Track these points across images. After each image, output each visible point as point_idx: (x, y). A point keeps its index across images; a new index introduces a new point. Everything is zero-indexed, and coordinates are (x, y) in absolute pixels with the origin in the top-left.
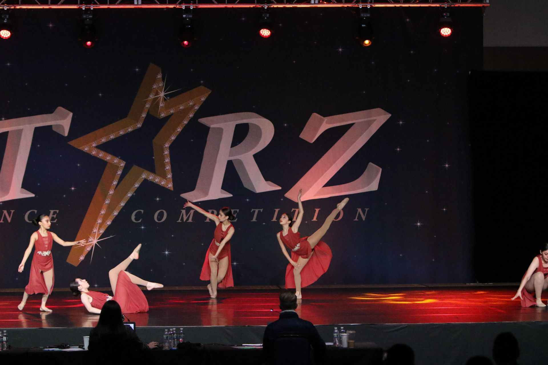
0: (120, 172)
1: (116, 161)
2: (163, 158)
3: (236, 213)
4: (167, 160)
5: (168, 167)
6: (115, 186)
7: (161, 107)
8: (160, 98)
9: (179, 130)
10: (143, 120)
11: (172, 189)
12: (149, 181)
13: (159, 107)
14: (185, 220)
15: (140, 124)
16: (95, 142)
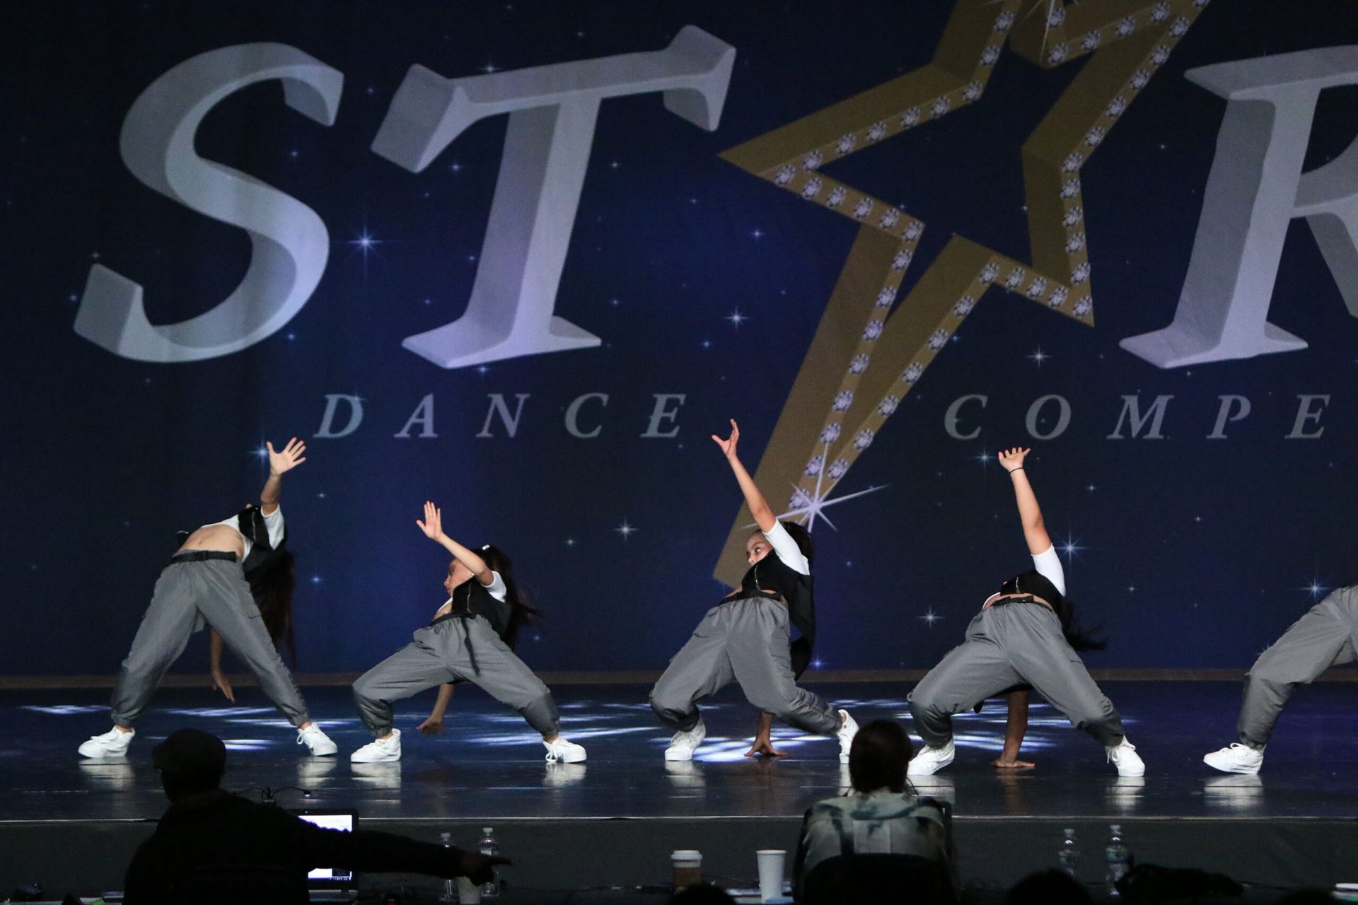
0: (903, 261)
1: (890, 218)
2: (1058, 210)
3: (1320, 410)
4: (1074, 218)
5: (1077, 244)
6: (888, 309)
7: (1051, 26)
9: (1117, 109)
10: (988, 71)
11: (1090, 321)
12: (1008, 291)
13: (1044, 30)
14: (1135, 432)
15: (978, 86)
16: (814, 153)
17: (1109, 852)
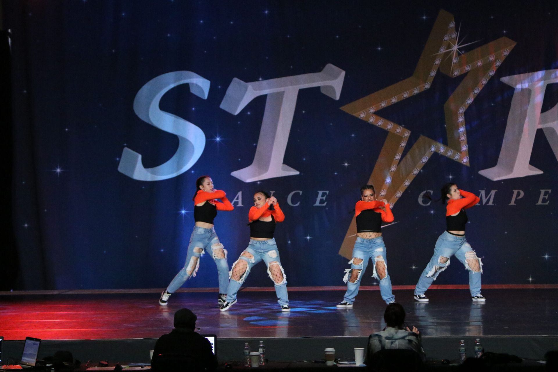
0: (403, 144)
1: (399, 130)
2: (457, 126)
3: (548, 195)
4: (462, 129)
5: (463, 138)
6: (399, 160)
7: (454, 63)
8: (453, 53)
9: (477, 91)
10: (432, 79)
12: (440, 155)
13: (452, 64)
14: (484, 203)
15: (429, 84)
16: (373, 107)
17: (476, 348)
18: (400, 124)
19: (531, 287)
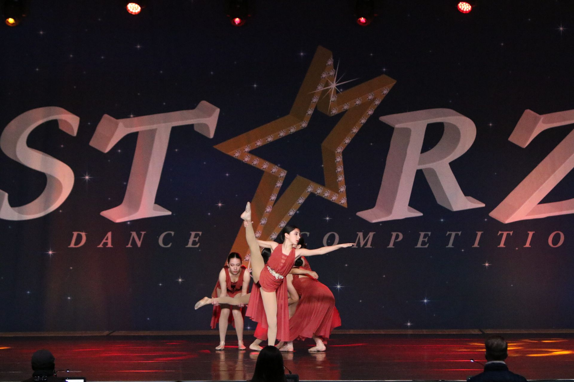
0: (279, 184)
1: (275, 169)
2: (335, 166)
3: (427, 238)
4: (340, 169)
5: (341, 178)
6: (274, 202)
7: (332, 101)
8: (331, 91)
9: (355, 130)
10: (310, 117)
11: (346, 206)
12: (316, 195)
13: (329, 102)
14: (362, 245)
15: (306, 123)
16: (248, 146)
18: (275, 163)
19: (410, 332)
